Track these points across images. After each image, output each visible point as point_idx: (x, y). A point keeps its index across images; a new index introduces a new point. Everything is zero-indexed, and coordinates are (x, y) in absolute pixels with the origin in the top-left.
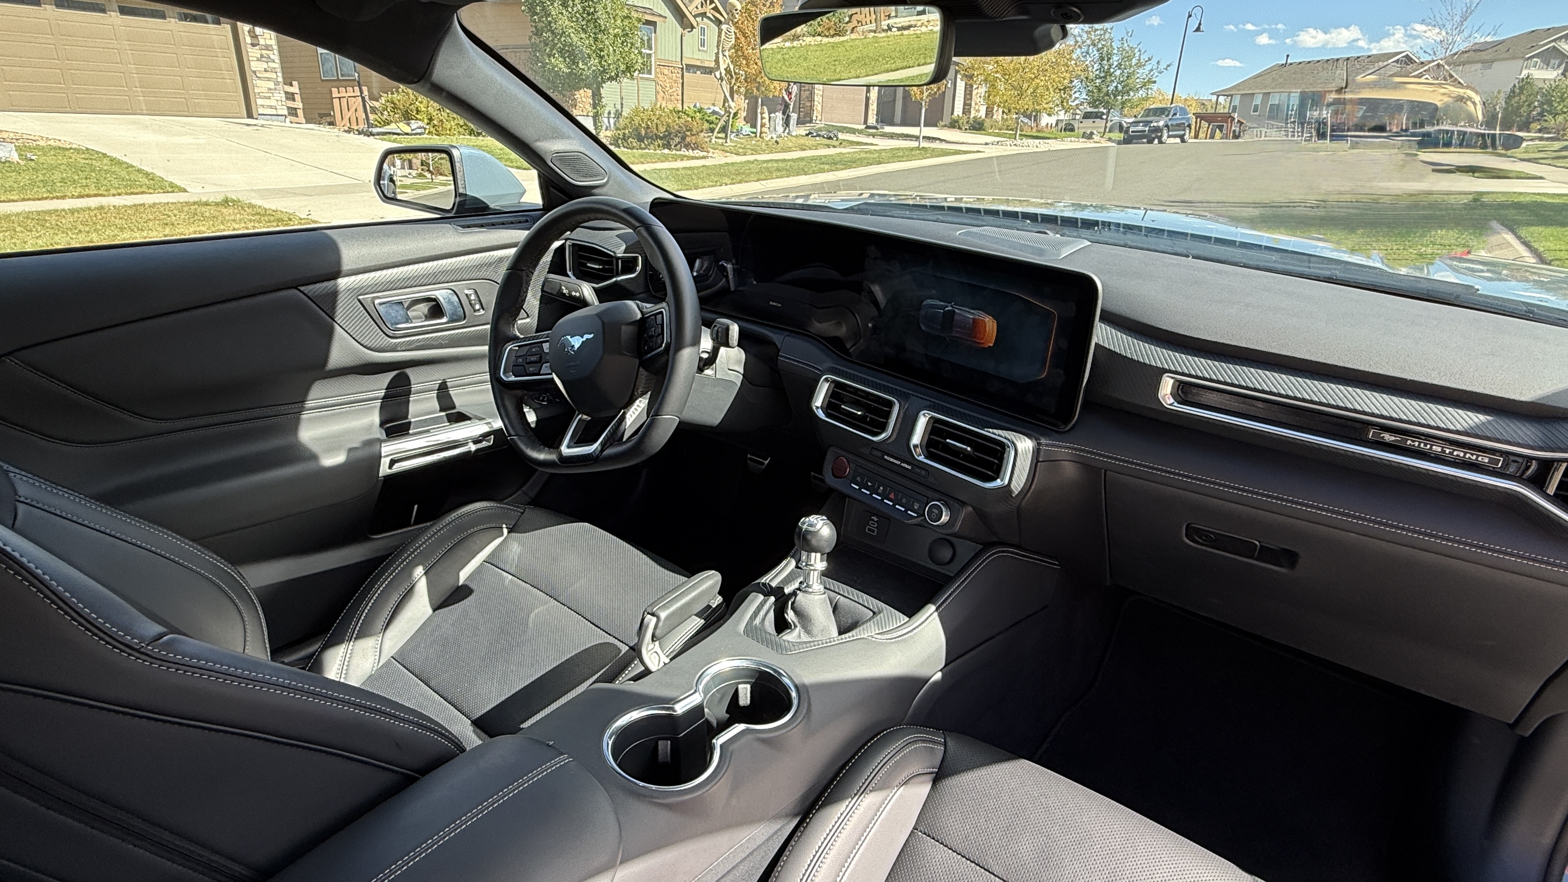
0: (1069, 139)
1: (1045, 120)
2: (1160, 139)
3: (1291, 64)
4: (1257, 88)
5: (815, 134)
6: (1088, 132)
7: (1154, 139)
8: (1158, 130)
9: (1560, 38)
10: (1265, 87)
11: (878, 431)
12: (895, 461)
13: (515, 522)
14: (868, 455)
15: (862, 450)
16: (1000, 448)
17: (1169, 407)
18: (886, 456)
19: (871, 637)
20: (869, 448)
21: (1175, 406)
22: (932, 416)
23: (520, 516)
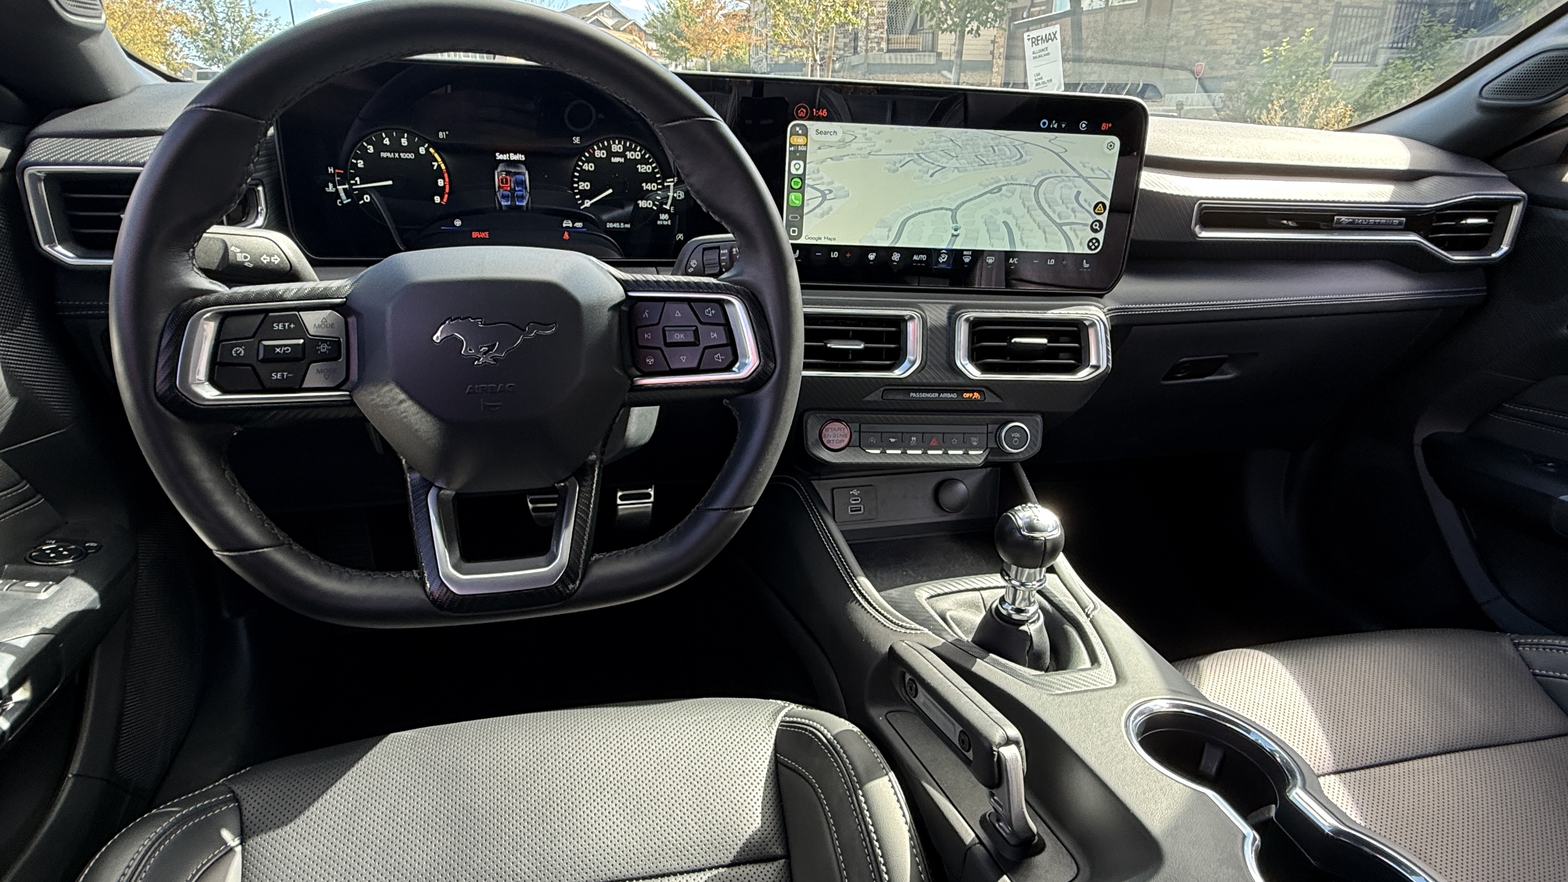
11: (888, 362)
12: (929, 395)
13: (239, 824)
14: (876, 402)
15: (868, 398)
16: (1075, 329)
17: (1200, 235)
18: (912, 394)
19: (1088, 616)
20: (879, 392)
21: (1205, 234)
22: (975, 318)
23: (240, 808)
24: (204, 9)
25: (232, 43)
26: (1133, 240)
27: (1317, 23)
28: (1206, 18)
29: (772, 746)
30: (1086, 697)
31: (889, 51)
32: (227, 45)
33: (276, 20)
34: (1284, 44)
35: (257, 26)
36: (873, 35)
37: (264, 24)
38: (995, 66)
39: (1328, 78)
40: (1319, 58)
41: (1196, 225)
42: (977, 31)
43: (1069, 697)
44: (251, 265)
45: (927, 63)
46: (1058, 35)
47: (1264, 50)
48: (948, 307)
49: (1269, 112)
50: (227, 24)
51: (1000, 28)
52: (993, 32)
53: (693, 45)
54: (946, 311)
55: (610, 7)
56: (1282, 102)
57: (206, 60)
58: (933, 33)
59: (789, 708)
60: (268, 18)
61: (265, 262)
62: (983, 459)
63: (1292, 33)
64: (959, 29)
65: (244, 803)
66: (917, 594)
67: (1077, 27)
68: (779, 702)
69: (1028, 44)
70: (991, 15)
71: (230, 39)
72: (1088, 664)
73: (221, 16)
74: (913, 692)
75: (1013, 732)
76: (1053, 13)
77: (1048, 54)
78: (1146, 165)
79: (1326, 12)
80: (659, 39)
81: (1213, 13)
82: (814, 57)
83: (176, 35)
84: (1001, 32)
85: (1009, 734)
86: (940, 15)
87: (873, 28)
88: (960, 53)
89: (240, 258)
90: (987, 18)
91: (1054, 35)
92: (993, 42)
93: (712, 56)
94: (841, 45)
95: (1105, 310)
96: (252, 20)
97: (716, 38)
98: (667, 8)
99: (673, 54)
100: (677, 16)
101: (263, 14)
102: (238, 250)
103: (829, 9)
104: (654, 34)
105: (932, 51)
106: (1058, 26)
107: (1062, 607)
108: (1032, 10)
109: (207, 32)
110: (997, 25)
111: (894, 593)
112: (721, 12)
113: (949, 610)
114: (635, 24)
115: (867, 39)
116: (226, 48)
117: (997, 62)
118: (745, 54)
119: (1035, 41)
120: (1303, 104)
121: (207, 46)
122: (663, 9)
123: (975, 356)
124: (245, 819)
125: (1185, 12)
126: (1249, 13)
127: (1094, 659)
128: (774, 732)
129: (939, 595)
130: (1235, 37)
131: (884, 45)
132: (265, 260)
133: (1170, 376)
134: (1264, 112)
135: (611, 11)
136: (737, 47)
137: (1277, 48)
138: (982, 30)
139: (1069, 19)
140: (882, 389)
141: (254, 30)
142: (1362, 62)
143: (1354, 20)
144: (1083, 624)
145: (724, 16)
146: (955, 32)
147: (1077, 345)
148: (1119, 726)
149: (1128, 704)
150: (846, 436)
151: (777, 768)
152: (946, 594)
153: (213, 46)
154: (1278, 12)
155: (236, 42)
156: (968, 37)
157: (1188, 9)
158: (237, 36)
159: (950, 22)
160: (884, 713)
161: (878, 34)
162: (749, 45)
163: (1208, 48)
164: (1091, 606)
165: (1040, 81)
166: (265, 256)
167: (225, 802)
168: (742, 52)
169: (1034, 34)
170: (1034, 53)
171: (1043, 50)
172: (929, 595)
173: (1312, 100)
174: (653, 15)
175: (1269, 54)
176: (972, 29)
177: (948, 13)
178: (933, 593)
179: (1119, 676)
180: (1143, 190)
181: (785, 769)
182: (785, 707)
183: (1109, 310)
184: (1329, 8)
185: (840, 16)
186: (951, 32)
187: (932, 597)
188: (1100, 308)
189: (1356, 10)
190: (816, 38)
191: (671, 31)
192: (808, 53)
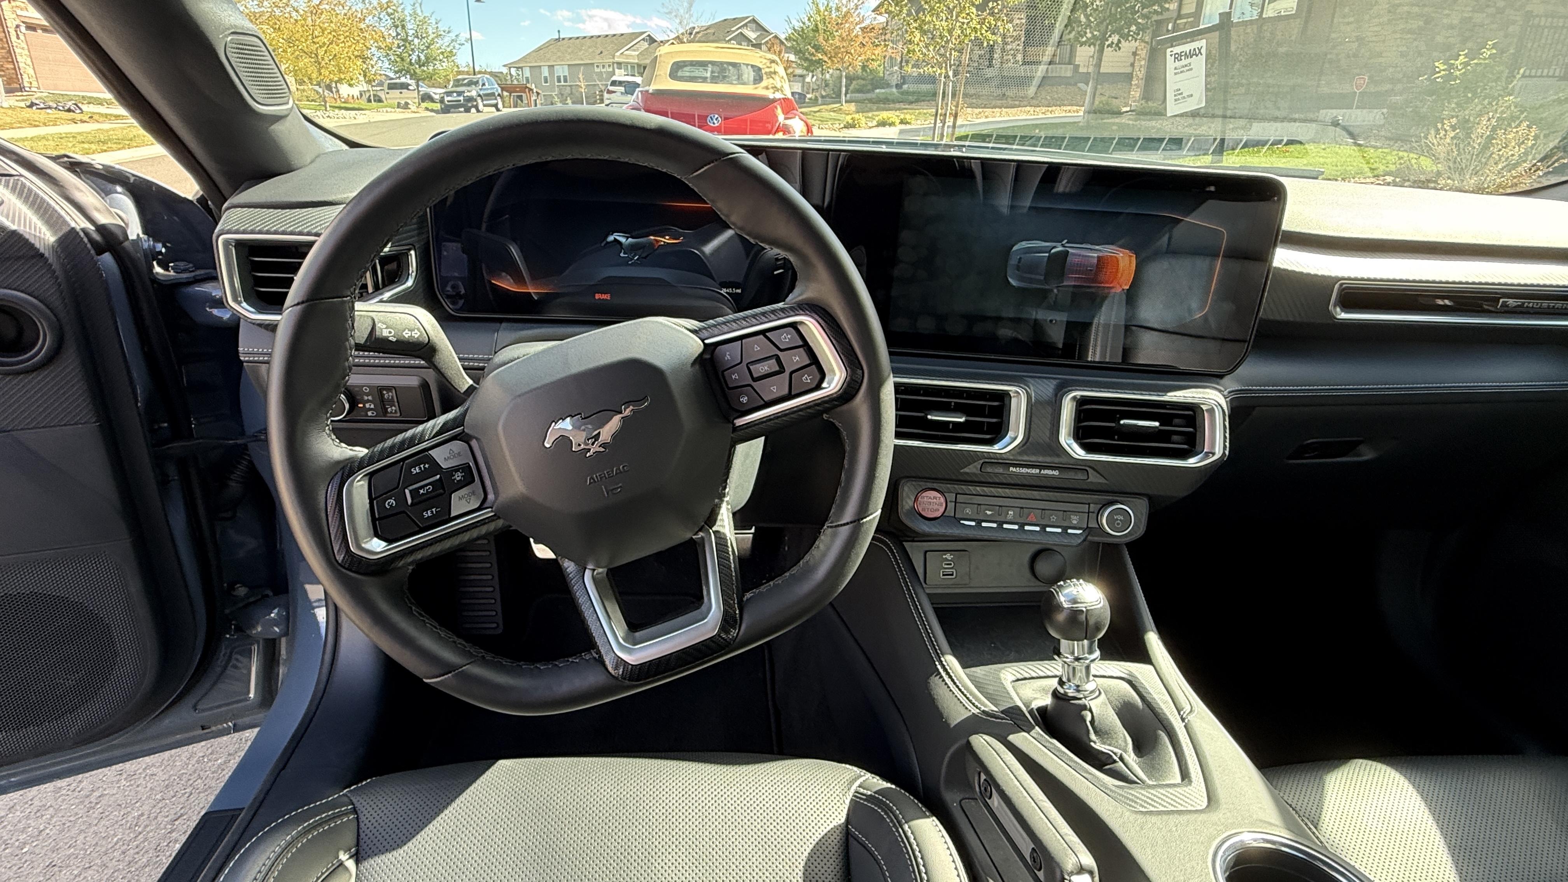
0: (385, 110)
1: (345, 90)
2: (476, 107)
3: (563, 39)
4: (541, 61)
5: (42, 106)
6: (403, 102)
7: (471, 108)
8: (470, 99)
9: (743, 26)
10: (549, 60)
11: (988, 437)
12: (1029, 471)
13: (356, 836)
14: (975, 474)
15: (966, 470)
16: (1191, 413)
17: (1339, 317)
18: (1011, 469)
19: (1183, 720)
20: (978, 464)
21: (1344, 316)
22: (1082, 396)
23: (358, 818)
24: (397, 27)
25: (419, 56)
26: (1261, 320)
27: (1502, 33)
28: (1371, 29)
29: (845, 816)
30: (1173, 819)
31: (1024, 63)
32: (414, 58)
33: (457, 36)
34: (1461, 58)
35: (440, 42)
36: (1009, 47)
37: (447, 40)
38: (1134, 79)
39: (1511, 95)
40: (1502, 72)
41: (1335, 306)
42: (1117, 45)
43: (1154, 819)
44: (395, 340)
45: (1063, 75)
46: (1203, 51)
47: (1437, 64)
48: (1055, 382)
49: (1437, 131)
50: (416, 40)
51: (1142, 41)
52: (1134, 44)
53: (830, 58)
54: (1052, 386)
55: (754, 21)
56: (1454, 121)
57: (396, 72)
58: (1071, 46)
59: (863, 778)
60: (450, 35)
61: (407, 336)
62: (1082, 538)
63: (1470, 44)
64: (1099, 42)
65: (361, 816)
66: (1002, 675)
67: (1225, 42)
68: (855, 769)
69: (1170, 60)
70: (1134, 28)
71: (417, 53)
72: (1178, 779)
73: (411, 32)
74: (988, 794)
75: (1088, 860)
76: (1201, 27)
77: (1191, 69)
78: (1282, 242)
79: (1514, 23)
80: (797, 52)
81: (1380, 24)
82: (947, 72)
83: (374, 49)
84: (1143, 44)
85: (1083, 863)
86: (1080, 29)
87: (1010, 40)
88: (1098, 65)
89: (385, 333)
90: (1129, 31)
91: (1200, 50)
92: (1135, 54)
93: (848, 68)
94: (976, 58)
95: (1226, 393)
96: (436, 37)
97: (853, 51)
98: (807, 22)
99: (810, 66)
100: (816, 30)
101: (447, 30)
102: (384, 326)
103: (965, 26)
104: (792, 47)
105: (1070, 63)
106: (1204, 41)
107: (1155, 706)
108: (1178, 22)
109: (399, 47)
110: (1139, 37)
111: (979, 671)
112: (859, 26)
113: (1035, 699)
114: (776, 37)
115: (1003, 50)
116: (413, 61)
117: (1136, 75)
118: (879, 66)
119: (1178, 57)
120: (1478, 124)
121: (398, 60)
122: (804, 23)
123: (1080, 435)
124: (361, 831)
125: (1348, 23)
126: (1421, 23)
127: (1185, 775)
128: (848, 802)
129: (1025, 679)
130: (1405, 49)
131: (1019, 57)
132: (407, 335)
133: (1298, 455)
134: (1433, 132)
135: (754, 25)
136: (873, 60)
137: (1452, 62)
138: (1124, 44)
139: (1217, 33)
140: (981, 461)
141: (438, 45)
142: (1553, 77)
143: (1546, 30)
144: (1177, 729)
145: (863, 29)
146: (1095, 46)
147: (1191, 430)
148: (1205, 862)
149: (1219, 835)
150: (941, 505)
151: (847, 839)
152: (1033, 678)
153: (402, 60)
154: (1455, 22)
155: (423, 58)
156: (1108, 51)
157: (1351, 19)
158: (423, 50)
159: (1089, 35)
160: (959, 799)
161: (1014, 46)
162: (885, 57)
163: (1372, 61)
164: (1187, 708)
165: (1180, 97)
166: (407, 331)
167: (346, 814)
168: (876, 64)
169: (1177, 50)
170: (1176, 69)
171: (1186, 66)
172: (1014, 678)
173: (1489, 120)
174: (794, 29)
175: (1442, 68)
176: (1112, 43)
177: (1088, 25)
178: (1020, 677)
179: (1211, 798)
180: (1275, 268)
181: (855, 842)
182: (861, 776)
183: (1230, 392)
184: (1518, 18)
185: (976, 32)
186: (1089, 46)
187: (1018, 680)
188: (1220, 391)
189: (1550, 20)
190: (951, 54)
191: (810, 44)
192: (941, 69)
